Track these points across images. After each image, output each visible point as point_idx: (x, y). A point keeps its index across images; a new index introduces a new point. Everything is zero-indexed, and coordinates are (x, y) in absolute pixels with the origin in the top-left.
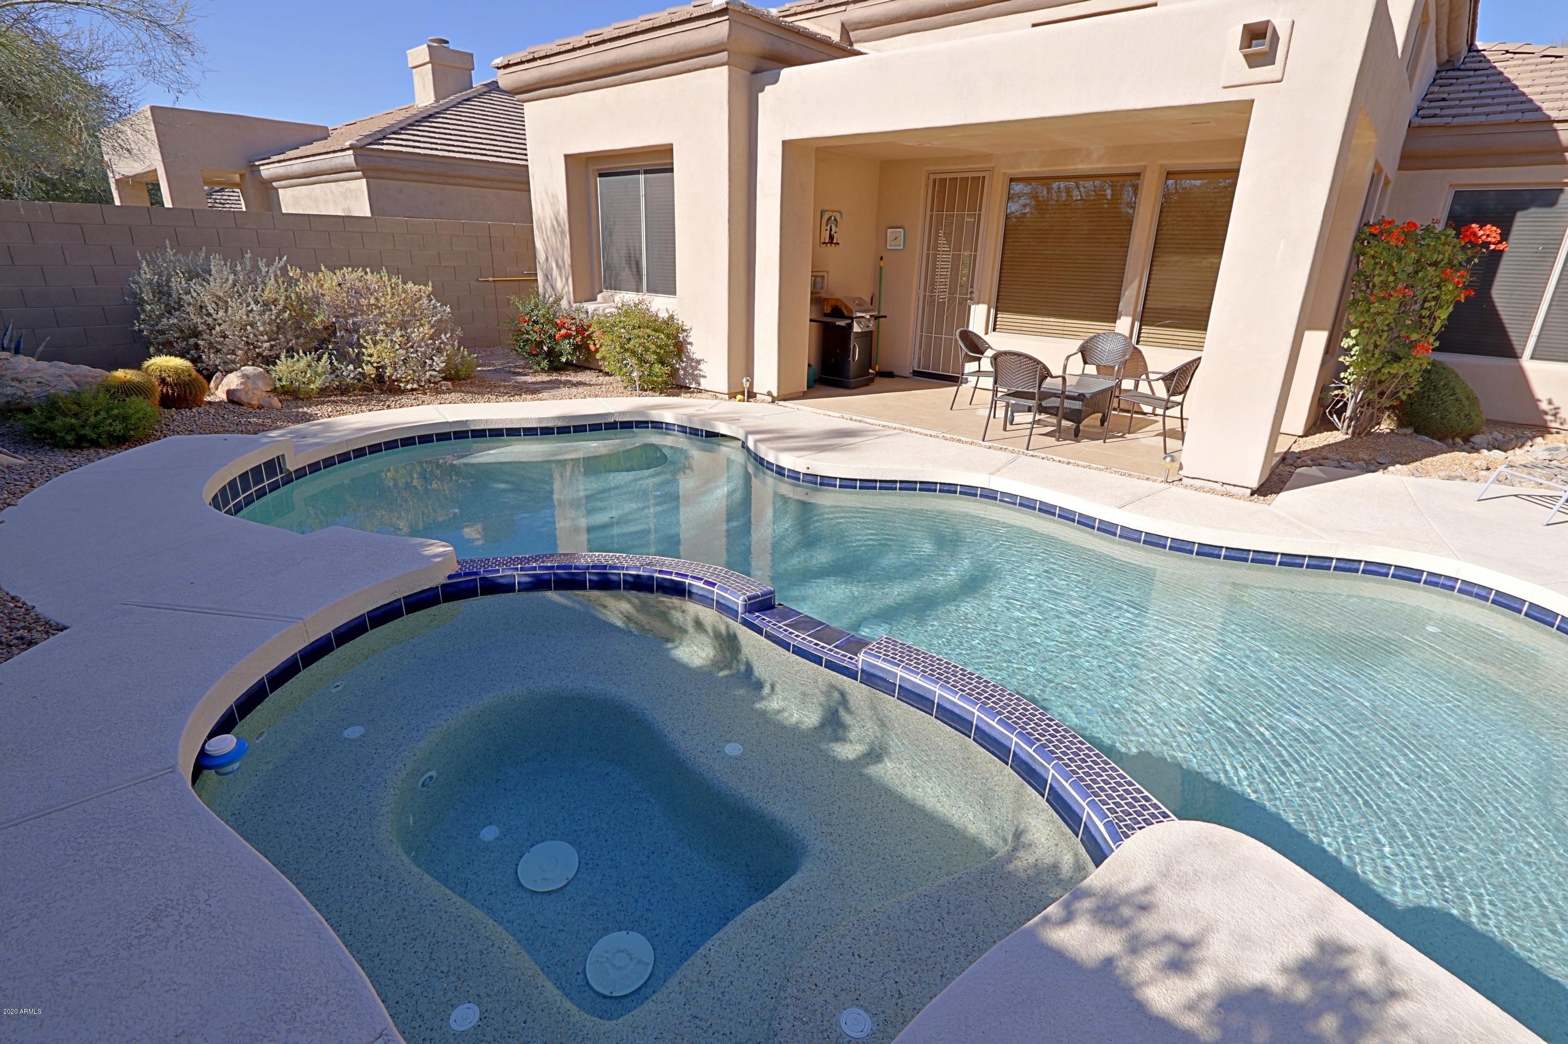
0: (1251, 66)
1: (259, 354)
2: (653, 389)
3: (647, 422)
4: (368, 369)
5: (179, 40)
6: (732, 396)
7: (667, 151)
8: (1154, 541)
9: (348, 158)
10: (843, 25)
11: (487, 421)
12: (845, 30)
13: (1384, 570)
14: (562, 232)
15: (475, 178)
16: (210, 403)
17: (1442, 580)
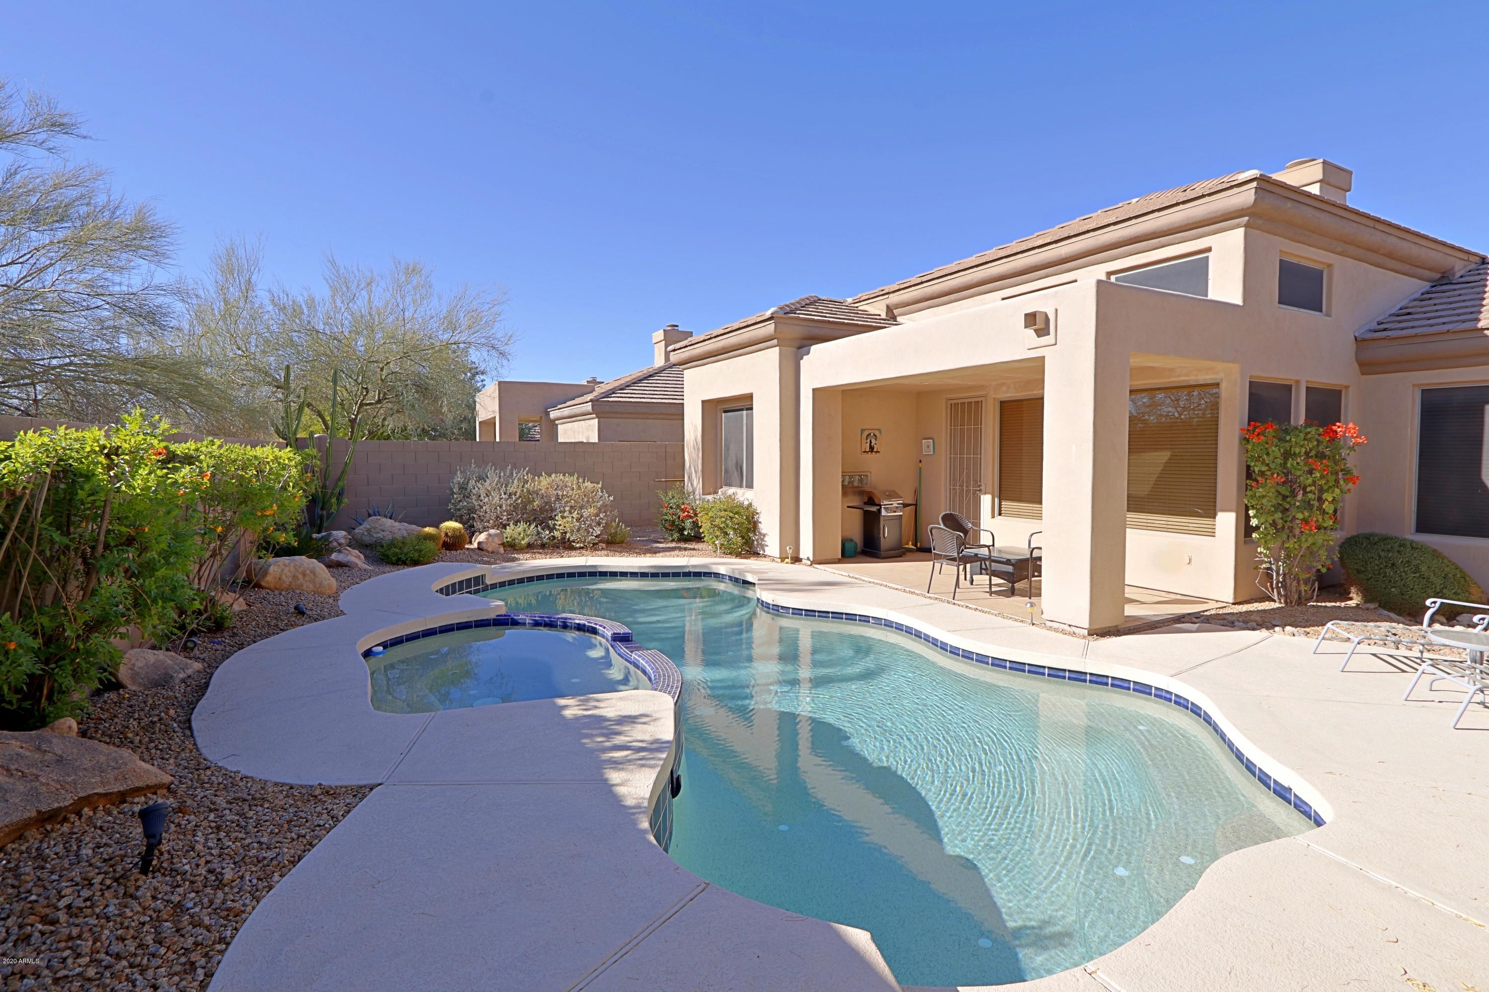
0: (1039, 336)
1: (501, 523)
2: (730, 554)
3: (710, 573)
4: (557, 534)
5: (502, 354)
6: (783, 559)
7: (750, 397)
8: (998, 663)
9: (588, 407)
10: (888, 307)
11: (608, 566)
12: (889, 309)
13: (1126, 685)
14: (698, 449)
15: (667, 414)
16: (468, 549)
17: (1164, 694)
